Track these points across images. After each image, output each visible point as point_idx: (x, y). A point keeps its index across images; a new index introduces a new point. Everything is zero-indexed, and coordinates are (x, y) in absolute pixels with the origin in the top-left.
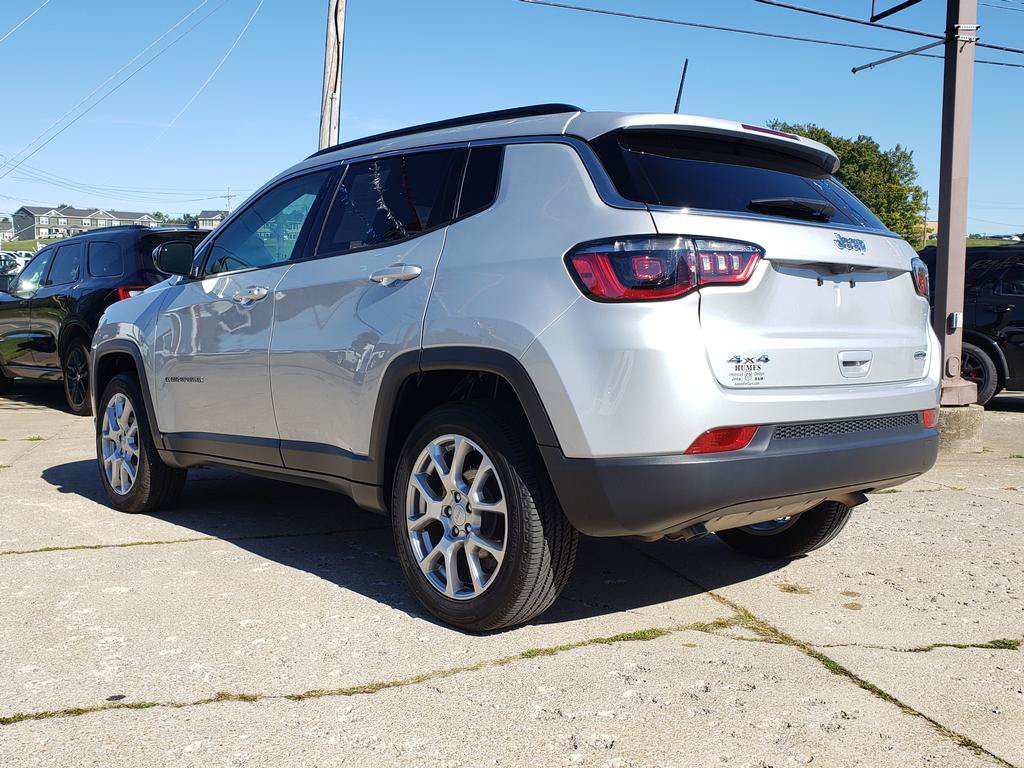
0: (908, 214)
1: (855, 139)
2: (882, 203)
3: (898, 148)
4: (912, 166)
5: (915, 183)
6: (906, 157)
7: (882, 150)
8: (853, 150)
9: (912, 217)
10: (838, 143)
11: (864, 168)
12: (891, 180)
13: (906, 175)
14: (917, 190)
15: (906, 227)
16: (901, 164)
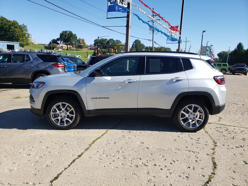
0: (27, 38)
1: (13, 21)
2: (21, 36)
3: (23, 24)
4: (27, 29)
5: (28, 32)
6: (25, 27)
7: (20, 25)
8: (13, 23)
9: (27, 39)
10: (9, 21)
11: (16, 27)
12: (23, 31)
13: (26, 30)
14: (28, 34)
15: (27, 41)
16: (24, 28)
